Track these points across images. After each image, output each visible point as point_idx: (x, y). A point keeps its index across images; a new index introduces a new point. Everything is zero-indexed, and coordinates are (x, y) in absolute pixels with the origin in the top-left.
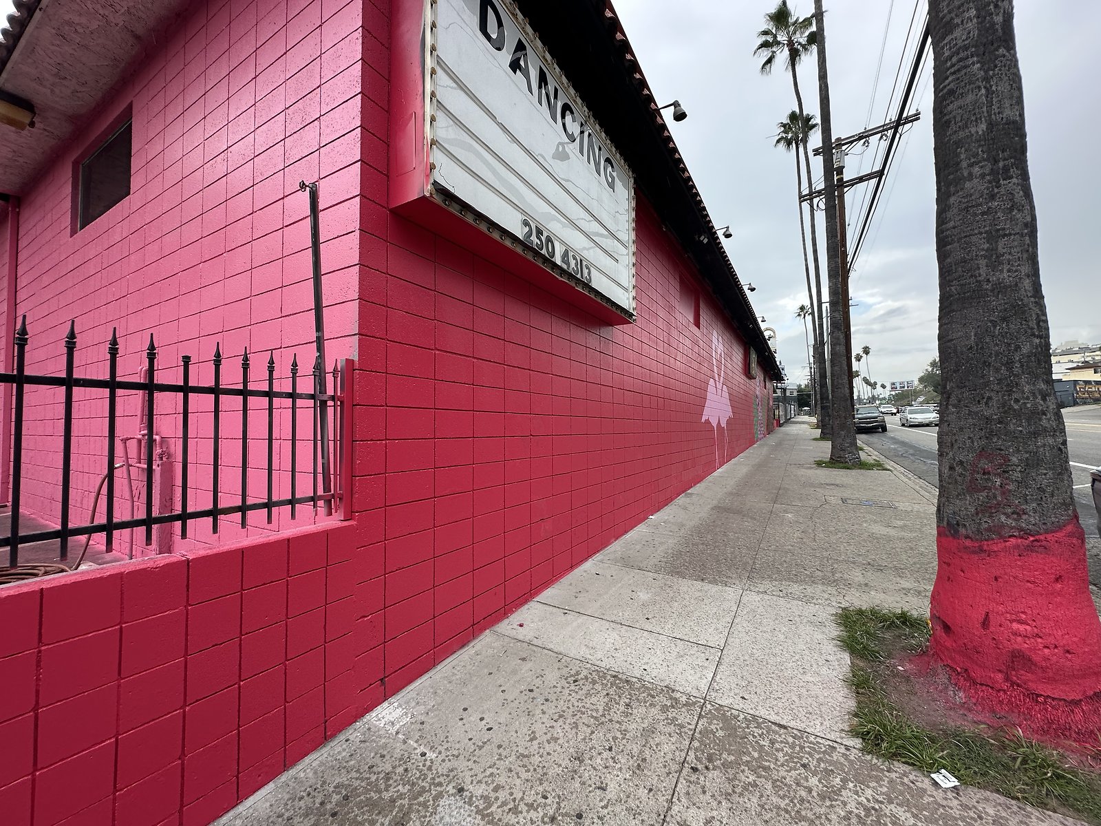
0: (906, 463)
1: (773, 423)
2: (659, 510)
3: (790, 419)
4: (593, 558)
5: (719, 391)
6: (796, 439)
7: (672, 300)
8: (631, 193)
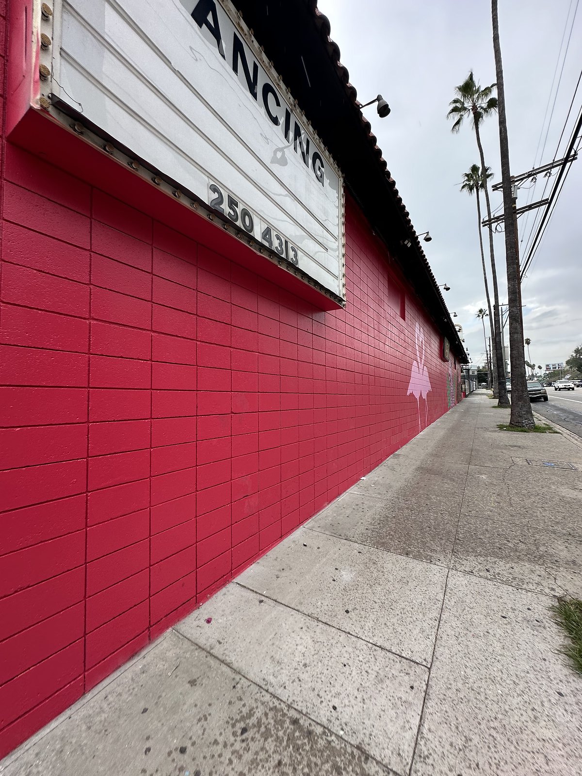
0: (570, 427)
1: (461, 395)
2: (370, 471)
3: (472, 392)
4: (305, 525)
5: (421, 371)
6: (479, 407)
7: (381, 294)
8: (341, 190)
